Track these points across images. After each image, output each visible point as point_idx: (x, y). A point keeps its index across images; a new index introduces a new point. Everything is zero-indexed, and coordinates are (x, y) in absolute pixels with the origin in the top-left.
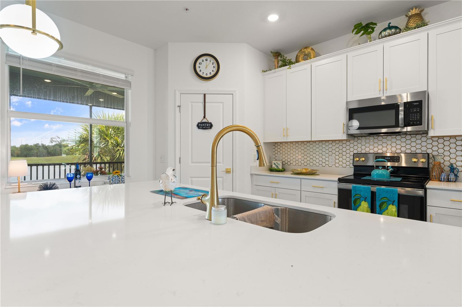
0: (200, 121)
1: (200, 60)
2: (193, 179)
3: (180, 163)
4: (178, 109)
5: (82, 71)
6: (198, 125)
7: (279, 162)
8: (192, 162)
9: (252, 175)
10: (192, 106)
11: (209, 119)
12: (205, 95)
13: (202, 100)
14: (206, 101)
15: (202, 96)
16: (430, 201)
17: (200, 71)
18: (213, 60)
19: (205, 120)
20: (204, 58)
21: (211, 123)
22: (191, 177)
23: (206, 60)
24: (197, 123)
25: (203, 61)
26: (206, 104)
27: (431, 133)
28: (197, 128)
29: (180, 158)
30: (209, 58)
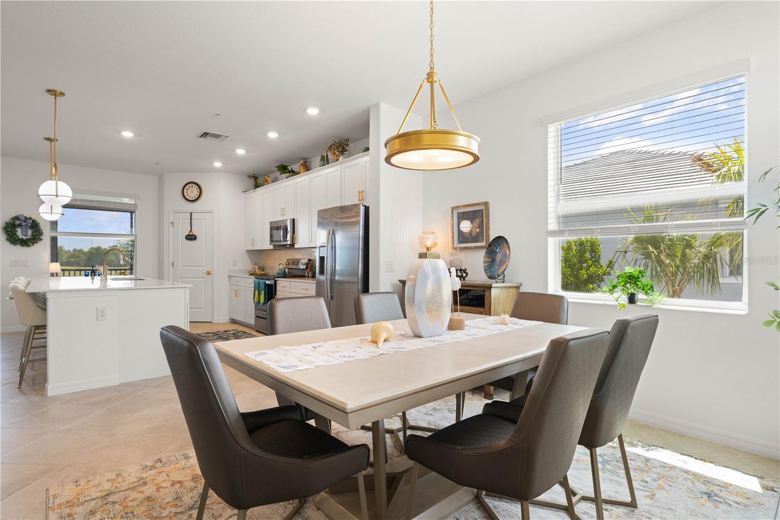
0: (187, 234)
1: (187, 187)
2: (183, 279)
3: (173, 266)
4: (171, 225)
5: (98, 201)
6: (186, 237)
7: (256, 267)
8: (182, 266)
9: (229, 276)
10: (182, 222)
11: (195, 232)
12: (191, 213)
13: (190, 218)
14: (192, 218)
15: (190, 214)
16: (278, 288)
17: (188, 195)
18: (197, 187)
19: (191, 234)
20: (190, 185)
21: (195, 236)
22: (181, 278)
23: (192, 186)
24: (185, 236)
25: (190, 187)
26: (192, 220)
27: (296, 246)
28: (185, 239)
29: (173, 263)
30: (194, 185)
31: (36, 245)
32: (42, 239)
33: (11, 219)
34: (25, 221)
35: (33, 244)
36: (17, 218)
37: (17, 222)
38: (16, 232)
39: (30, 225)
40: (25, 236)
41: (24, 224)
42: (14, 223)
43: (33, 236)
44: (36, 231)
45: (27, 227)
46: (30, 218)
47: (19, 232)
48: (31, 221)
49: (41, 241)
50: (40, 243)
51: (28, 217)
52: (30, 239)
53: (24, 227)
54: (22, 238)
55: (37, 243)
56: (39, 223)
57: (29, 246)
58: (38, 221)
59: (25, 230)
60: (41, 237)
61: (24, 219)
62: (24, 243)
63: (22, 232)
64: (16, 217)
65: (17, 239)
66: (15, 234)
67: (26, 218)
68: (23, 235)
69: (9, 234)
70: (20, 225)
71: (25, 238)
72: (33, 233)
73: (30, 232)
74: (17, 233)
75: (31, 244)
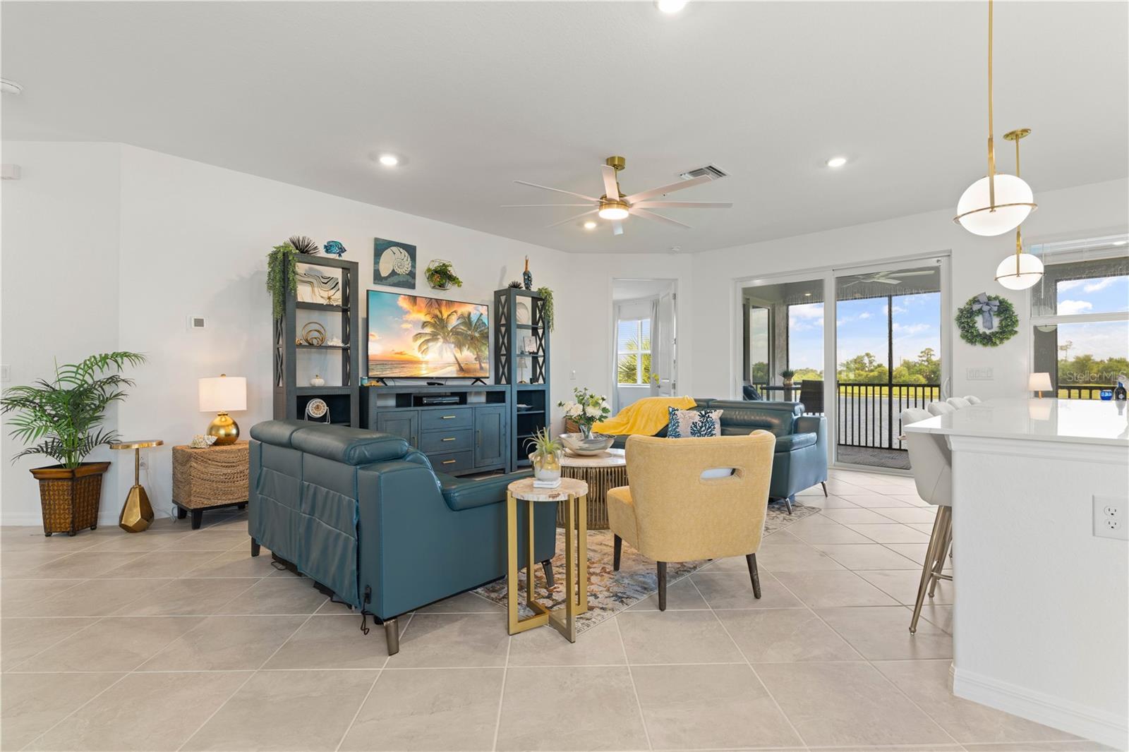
31: (1006, 342)
32: (1016, 332)
33: (967, 304)
34: (987, 304)
35: (1002, 340)
36: (975, 300)
37: (976, 307)
38: (975, 323)
39: (995, 309)
40: (989, 329)
41: (986, 308)
42: (971, 309)
43: (1001, 327)
44: (1006, 319)
45: (992, 313)
46: (997, 298)
47: (980, 324)
48: (997, 303)
49: (1015, 335)
50: (1012, 338)
51: (993, 296)
52: (997, 333)
53: (987, 315)
54: (984, 333)
55: (1008, 339)
56: (1010, 305)
57: (994, 344)
58: (1009, 302)
59: (989, 319)
60: (1015, 329)
61: (986, 301)
62: (988, 340)
63: (983, 323)
64: (974, 298)
65: (975, 334)
66: (973, 327)
67: (989, 299)
68: (985, 327)
69: (964, 327)
70: (980, 311)
71: (988, 332)
72: (1001, 321)
73: (996, 322)
74: (976, 325)
75: (998, 342)
